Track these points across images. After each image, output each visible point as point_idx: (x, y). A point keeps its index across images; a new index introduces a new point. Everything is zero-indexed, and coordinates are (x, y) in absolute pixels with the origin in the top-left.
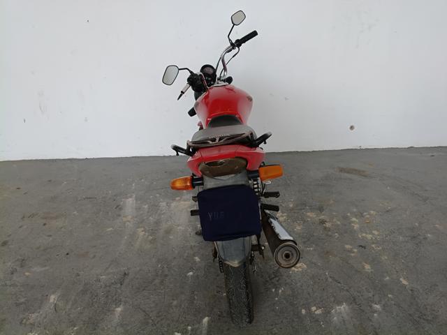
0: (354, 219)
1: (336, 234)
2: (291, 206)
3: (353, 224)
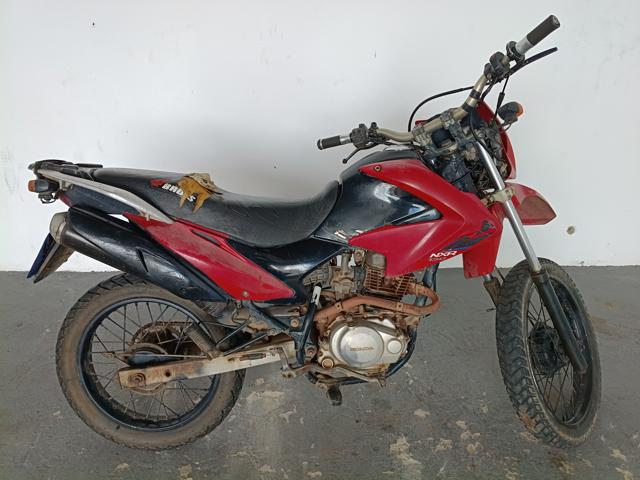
0: (617, 453)
2: (485, 410)
3: (618, 469)
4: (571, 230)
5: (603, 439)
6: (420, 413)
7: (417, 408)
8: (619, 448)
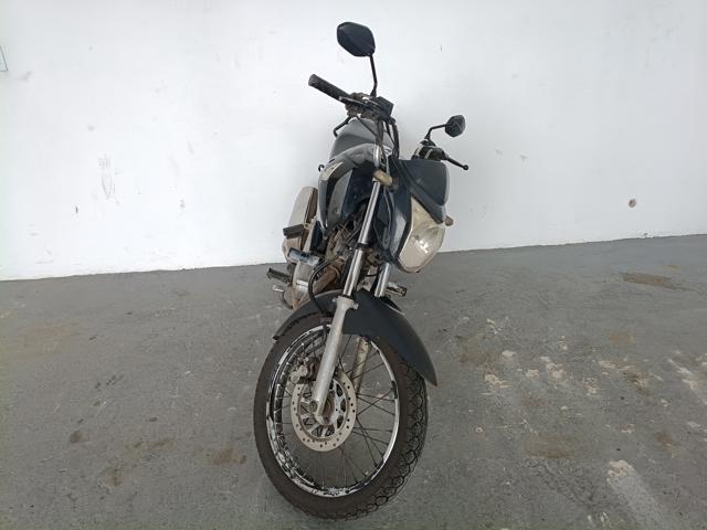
1: (663, 401)
2: (565, 348)
3: (685, 381)
4: (632, 203)
5: (671, 361)
6: (507, 353)
7: (503, 350)
8: (685, 366)
